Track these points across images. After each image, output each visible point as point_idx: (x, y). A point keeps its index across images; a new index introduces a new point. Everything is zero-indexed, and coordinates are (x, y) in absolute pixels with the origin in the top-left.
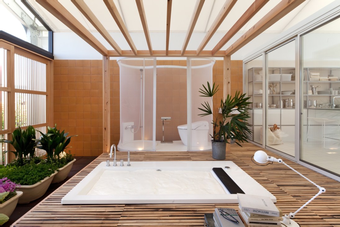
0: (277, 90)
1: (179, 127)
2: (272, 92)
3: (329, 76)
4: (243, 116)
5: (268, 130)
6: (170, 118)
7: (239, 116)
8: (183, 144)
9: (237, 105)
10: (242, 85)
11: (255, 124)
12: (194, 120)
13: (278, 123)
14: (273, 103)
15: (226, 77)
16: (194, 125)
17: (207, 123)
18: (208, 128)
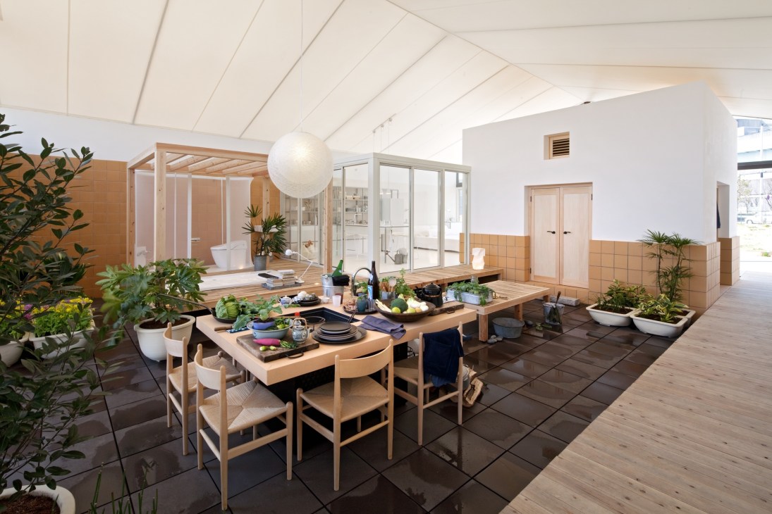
0: (312, 206)
1: (212, 248)
2: (307, 208)
3: (355, 195)
4: (281, 232)
5: (303, 246)
6: (199, 239)
7: (278, 233)
8: (217, 267)
9: (276, 224)
10: (279, 201)
11: (292, 241)
12: (233, 239)
13: (312, 240)
14: (309, 220)
15: (266, 196)
16: (233, 245)
17: (245, 242)
18: (246, 247)
